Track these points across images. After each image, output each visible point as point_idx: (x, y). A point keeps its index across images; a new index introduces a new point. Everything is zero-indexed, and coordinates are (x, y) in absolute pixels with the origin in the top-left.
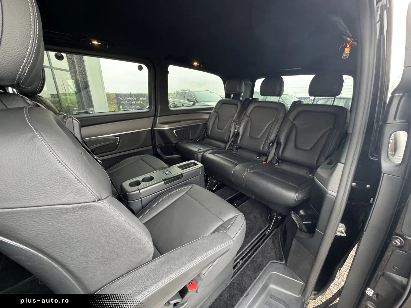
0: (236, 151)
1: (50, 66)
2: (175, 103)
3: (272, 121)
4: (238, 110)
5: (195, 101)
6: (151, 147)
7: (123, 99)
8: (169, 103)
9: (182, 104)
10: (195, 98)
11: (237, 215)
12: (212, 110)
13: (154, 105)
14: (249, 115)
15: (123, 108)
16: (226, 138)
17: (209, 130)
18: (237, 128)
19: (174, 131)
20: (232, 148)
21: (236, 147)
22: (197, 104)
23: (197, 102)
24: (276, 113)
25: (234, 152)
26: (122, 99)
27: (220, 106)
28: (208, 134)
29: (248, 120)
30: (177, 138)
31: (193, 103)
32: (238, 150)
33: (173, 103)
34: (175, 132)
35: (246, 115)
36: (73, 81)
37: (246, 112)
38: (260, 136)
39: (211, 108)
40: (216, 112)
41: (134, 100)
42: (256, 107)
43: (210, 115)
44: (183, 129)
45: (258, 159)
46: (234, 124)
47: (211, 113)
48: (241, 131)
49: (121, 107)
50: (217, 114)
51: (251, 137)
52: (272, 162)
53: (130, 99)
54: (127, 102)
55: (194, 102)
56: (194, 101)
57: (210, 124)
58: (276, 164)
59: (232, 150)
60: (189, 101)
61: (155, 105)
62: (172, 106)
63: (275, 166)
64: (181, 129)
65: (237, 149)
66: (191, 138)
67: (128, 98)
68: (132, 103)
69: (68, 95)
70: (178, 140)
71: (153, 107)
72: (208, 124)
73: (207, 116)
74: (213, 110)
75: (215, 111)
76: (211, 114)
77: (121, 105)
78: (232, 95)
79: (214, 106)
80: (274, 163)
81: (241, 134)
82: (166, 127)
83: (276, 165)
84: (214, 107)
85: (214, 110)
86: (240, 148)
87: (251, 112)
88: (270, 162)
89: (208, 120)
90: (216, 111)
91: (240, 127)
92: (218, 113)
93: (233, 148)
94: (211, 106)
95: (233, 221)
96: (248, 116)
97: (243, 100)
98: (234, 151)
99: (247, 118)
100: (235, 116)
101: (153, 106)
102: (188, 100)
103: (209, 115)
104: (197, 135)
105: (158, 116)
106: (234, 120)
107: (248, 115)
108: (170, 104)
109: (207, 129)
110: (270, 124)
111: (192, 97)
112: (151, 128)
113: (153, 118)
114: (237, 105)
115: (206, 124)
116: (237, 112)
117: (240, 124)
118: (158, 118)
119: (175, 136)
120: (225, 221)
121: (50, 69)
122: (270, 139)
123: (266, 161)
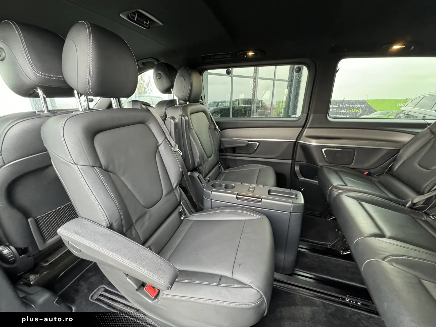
6: (290, 162)
11: (252, 287)
17: (397, 163)
19: (323, 150)
28: (394, 169)
30: (327, 159)
34: (325, 151)
36: (288, 89)
41: (345, 108)
44: (340, 149)
53: (341, 106)
54: (336, 110)
61: (307, 113)
62: (331, 116)
64: (336, 149)
66: (352, 166)
67: (339, 105)
68: (343, 111)
70: (327, 162)
71: (305, 115)
82: (313, 143)
95: (237, 285)
104: (366, 165)
105: (307, 127)
112: (295, 140)
115: (398, 151)
118: (306, 129)
119: (324, 156)
120: (233, 277)
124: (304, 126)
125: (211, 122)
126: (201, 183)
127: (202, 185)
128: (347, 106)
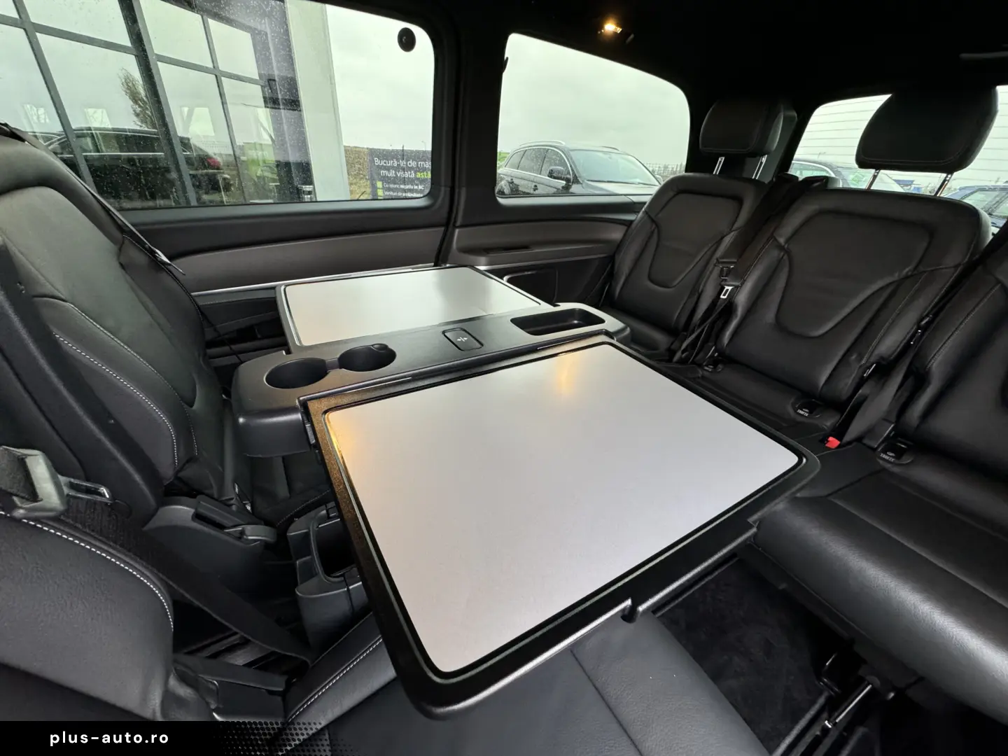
0: (709, 368)
1: (214, 67)
2: (516, 181)
3: (896, 277)
4: (741, 221)
5: (571, 177)
7: (385, 163)
8: (498, 179)
9: (534, 184)
10: (571, 166)
12: (639, 212)
13: (445, 186)
14: (787, 241)
15: (383, 188)
16: (677, 315)
17: (617, 282)
18: (730, 288)
19: (505, 280)
20: (697, 354)
21: (712, 356)
22: (575, 188)
23: (576, 181)
24: (925, 244)
25: (700, 373)
26: (382, 163)
27: (670, 200)
29: (780, 261)
31: (564, 182)
32: (720, 367)
33: (510, 180)
35: (776, 240)
37: (775, 229)
38: (821, 331)
39: (634, 203)
40: (653, 221)
41: (410, 169)
42: (822, 213)
43: (627, 231)
44: (534, 272)
45: (799, 419)
46: (716, 271)
47: (631, 222)
48: (742, 299)
49: (379, 184)
50: (654, 226)
51: (779, 325)
52: (866, 441)
53: (402, 163)
54: (396, 174)
55: (568, 180)
56: (568, 176)
57: (625, 263)
58: (884, 456)
59: (693, 362)
60: (555, 178)
61: (449, 184)
62: (507, 191)
63: (881, 462)
64: (526, 273)
65: (715, 362)
67: (398, 160)
68: (407, 175)
69: (258, 147)
71: (444, 192)
72: (618, 259)
73: (616, 234)
74: (641, 213)
75: (649, 216)
76: (633, 226)
77: (380, 180)
78: (721, 160)
79: (647, 199)
80: (874, 450)
81: (740, 312)
82: (481, 264)
83: (884, 459)
84: (645, 203)
85: (646, 212)
86: (725, 359)
87: (796, 232)
88: (859, 439)
89: (619, 246)
90: (653, 216)
91: (742, 284)
92: (657, 226)
93: (701, 355)
94: (635, 199)
96: (781, 248)
97: (767, 181)
98: (700, 366)
99: (775, 254)
100: (728, 240)
101: (443, 189)
102: (551, 175)
103: (625, 228)
105: (458, 223)
106: (723, 257)
107: (782, 240)
108: (502, 184)
109: (611, 276)
110: (882, 289)
111: (564, 165)
113: (443, 229)
114: (739, 201)
115: (612, 259)
116: (736, 225)
117: (741, 275)
118: (457, 231)
121: (214, 76)
122: (876, 352)
123: (839, 432)
124: (448, 224)
125: (118, 234)
126: (220, 527)
127: (229, 534)
128: (412, 164)
